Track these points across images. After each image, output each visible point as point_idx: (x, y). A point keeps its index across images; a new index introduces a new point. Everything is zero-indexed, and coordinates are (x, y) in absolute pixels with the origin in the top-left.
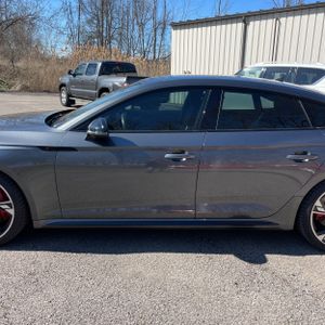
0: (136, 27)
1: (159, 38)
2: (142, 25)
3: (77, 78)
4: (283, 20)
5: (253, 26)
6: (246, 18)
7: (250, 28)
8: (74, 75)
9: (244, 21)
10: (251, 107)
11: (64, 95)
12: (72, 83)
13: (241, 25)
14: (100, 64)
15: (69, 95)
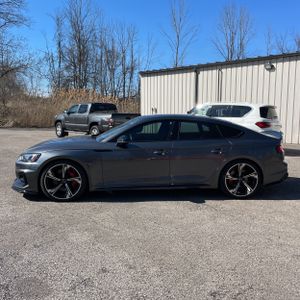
0: (108, 72)
1: (128, 80)
2: (112, 71)
3: (71, 115)
4: (224, 70)
5: (203, 74)
6: (197, 69)
7: (200, 76)
8: (69, 113)
9: (196, 71)
10: (196, 130)
11: (59, 129)
12: (66, 119)
13: (193, 74)
14: (90, 106)
15: (63, 129)
